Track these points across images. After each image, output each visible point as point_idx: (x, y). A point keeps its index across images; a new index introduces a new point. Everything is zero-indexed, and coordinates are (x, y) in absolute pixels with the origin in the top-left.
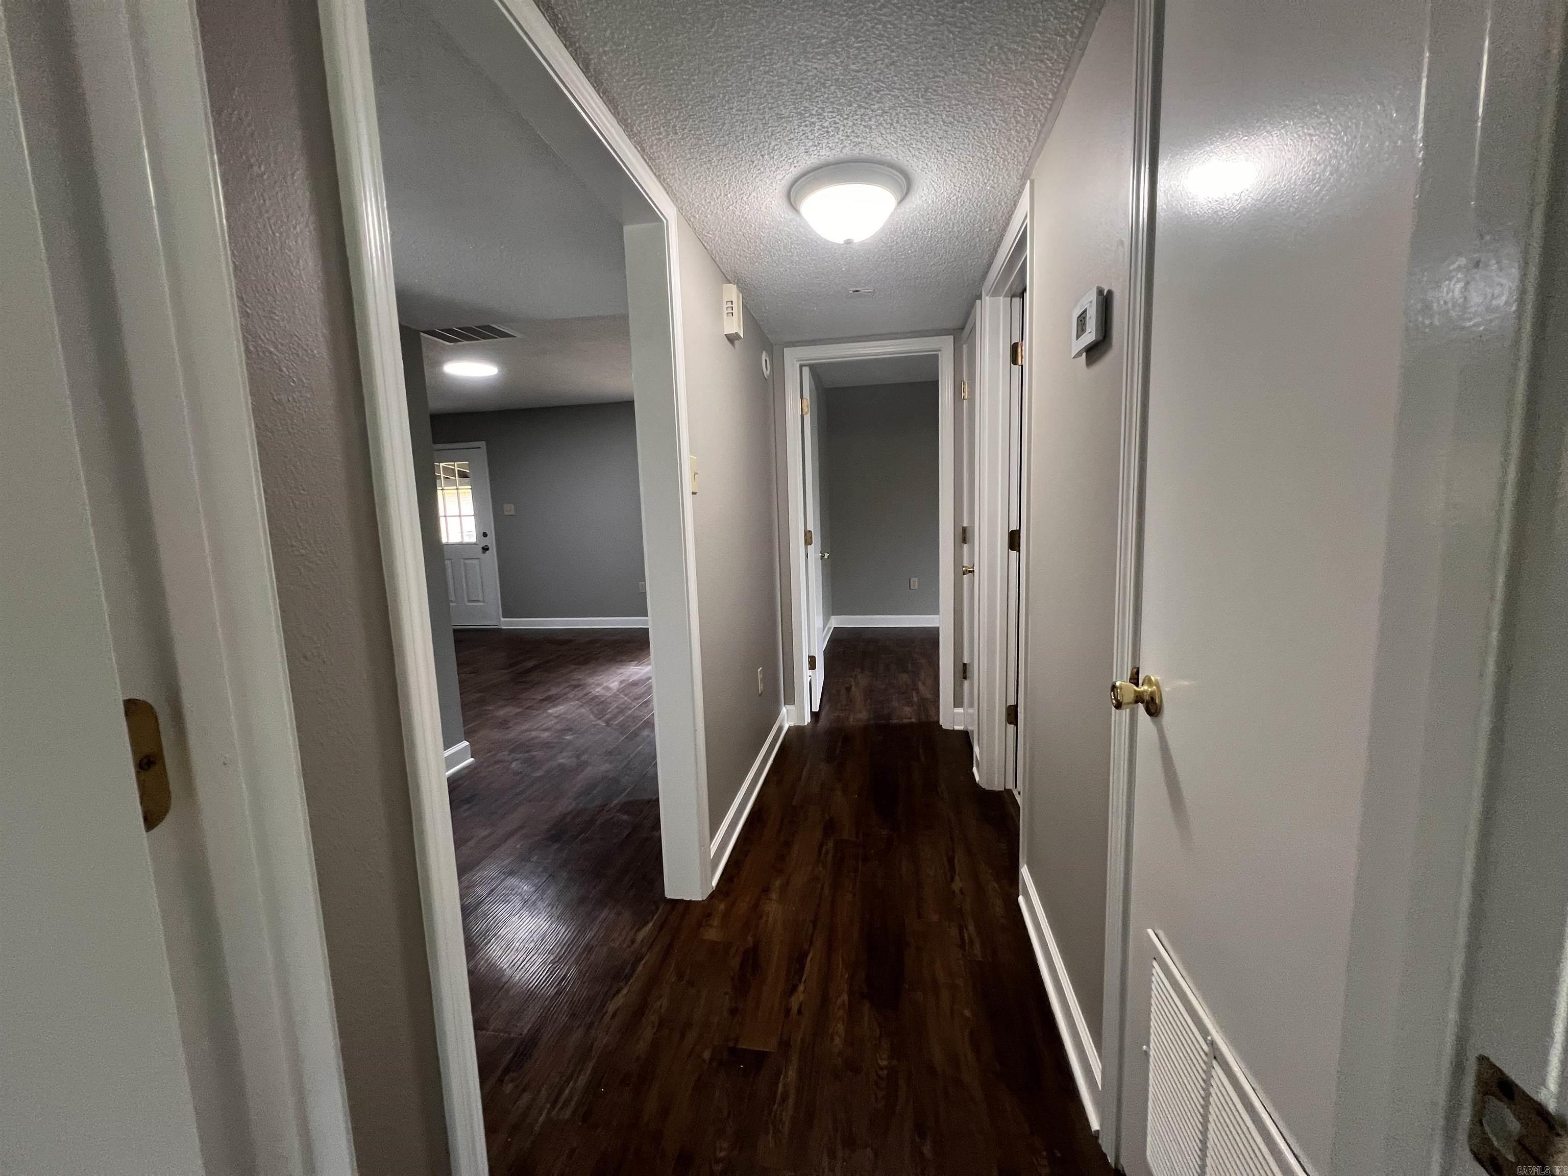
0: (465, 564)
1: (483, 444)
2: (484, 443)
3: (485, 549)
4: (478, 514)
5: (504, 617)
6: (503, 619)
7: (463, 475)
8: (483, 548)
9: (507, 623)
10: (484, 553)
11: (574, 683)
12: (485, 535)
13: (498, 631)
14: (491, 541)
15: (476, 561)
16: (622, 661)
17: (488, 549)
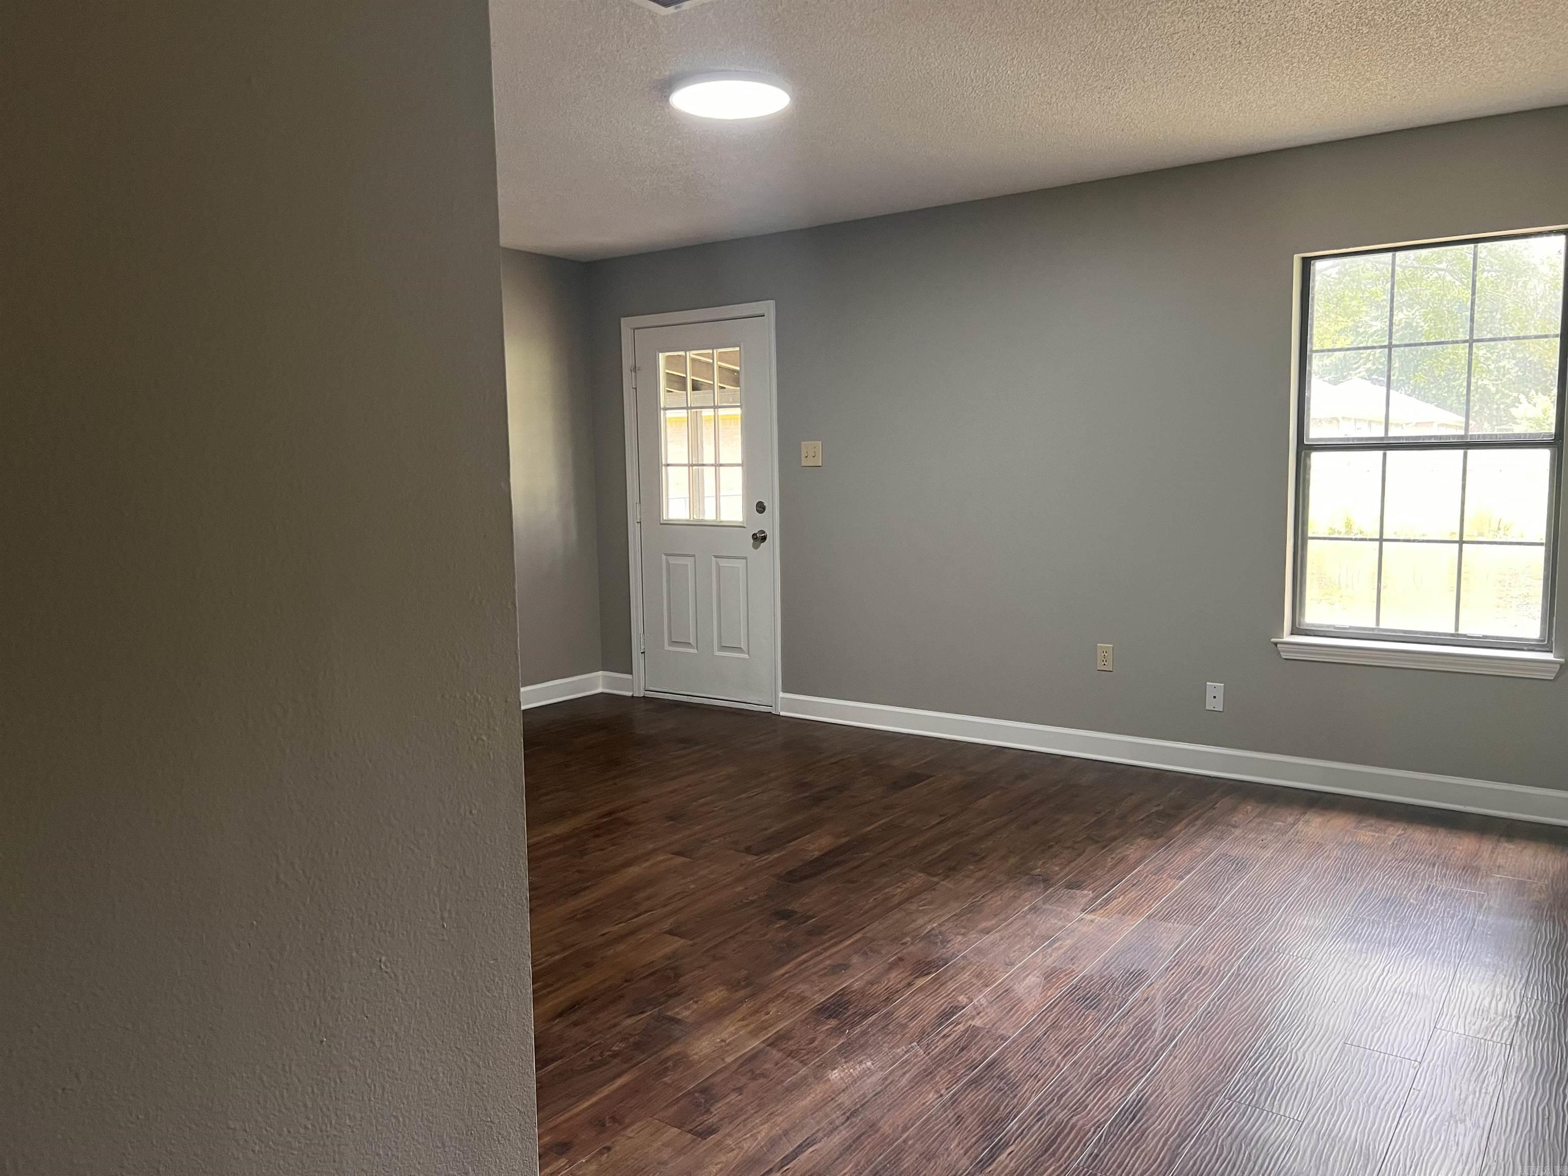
0: (719, 568)
1: (768, 307)
2: (772, 303)
3: (759, 538)
4: (750, 465)
5: (785, 690)
6: (781, 695)
7: (734, 378)
8: (755, 537)
9: (789, 705)
10: (756, 547)
11: (915, 949)
12: (761, 508)
13: (769, 719)
14: (771, 523)
15: (740, 564)
16: (1047, 881)
17: (764, 539)
